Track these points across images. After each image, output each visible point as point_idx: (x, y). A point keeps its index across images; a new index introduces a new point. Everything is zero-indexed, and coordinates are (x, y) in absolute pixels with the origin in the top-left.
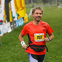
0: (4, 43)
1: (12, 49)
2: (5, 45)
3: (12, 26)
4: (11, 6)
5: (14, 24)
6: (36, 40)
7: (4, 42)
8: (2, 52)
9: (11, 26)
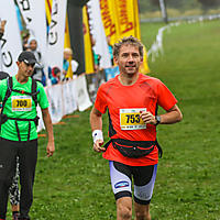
0: (66, 148)
1: (94, 170)
2: (69, 156)
3: (92, 88)
4: (89, 19)
5: (99, 81)
6: (125, 126)
7: (66, 144)
8: (58, 180)
9: (88, 88)
